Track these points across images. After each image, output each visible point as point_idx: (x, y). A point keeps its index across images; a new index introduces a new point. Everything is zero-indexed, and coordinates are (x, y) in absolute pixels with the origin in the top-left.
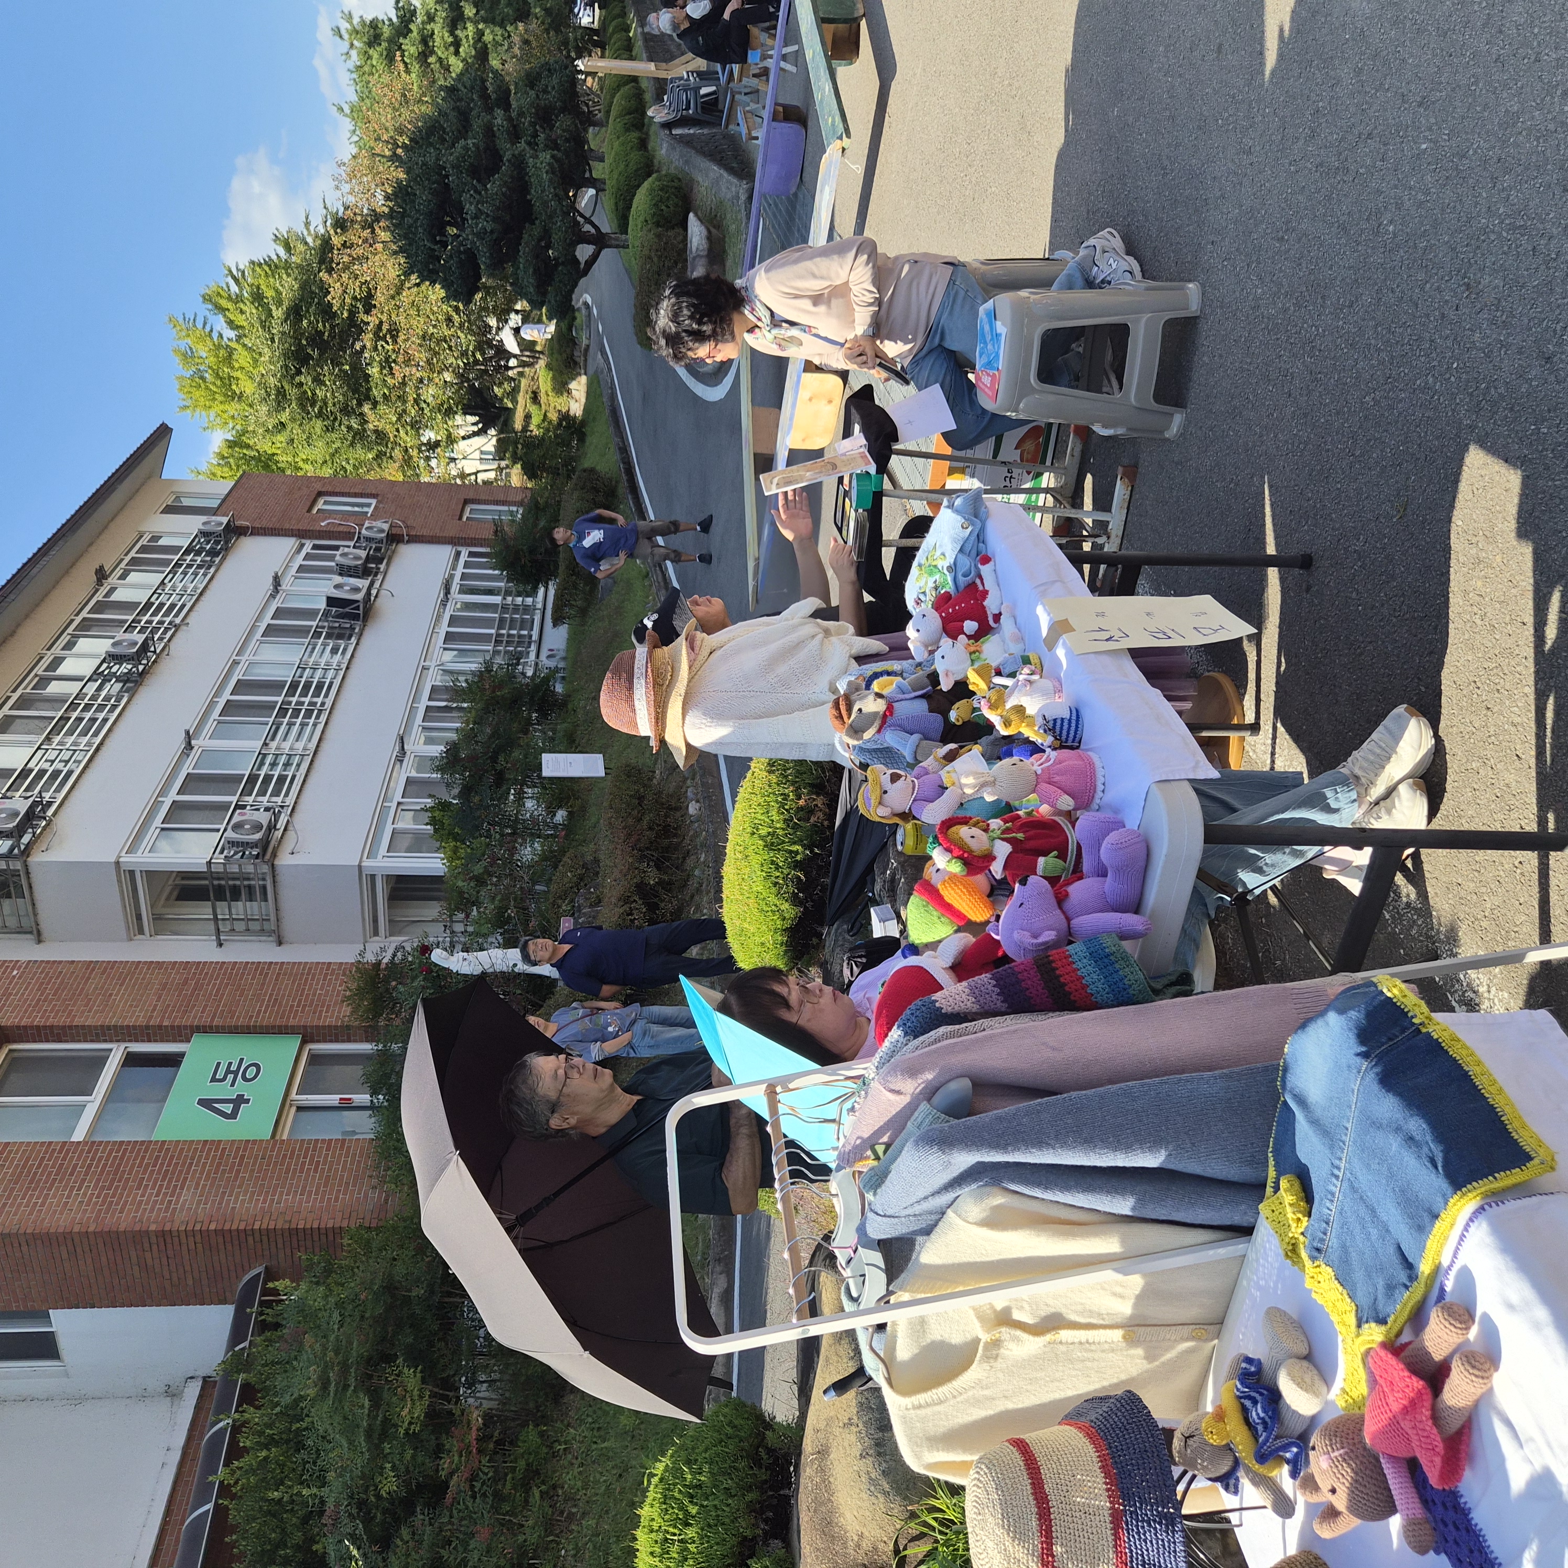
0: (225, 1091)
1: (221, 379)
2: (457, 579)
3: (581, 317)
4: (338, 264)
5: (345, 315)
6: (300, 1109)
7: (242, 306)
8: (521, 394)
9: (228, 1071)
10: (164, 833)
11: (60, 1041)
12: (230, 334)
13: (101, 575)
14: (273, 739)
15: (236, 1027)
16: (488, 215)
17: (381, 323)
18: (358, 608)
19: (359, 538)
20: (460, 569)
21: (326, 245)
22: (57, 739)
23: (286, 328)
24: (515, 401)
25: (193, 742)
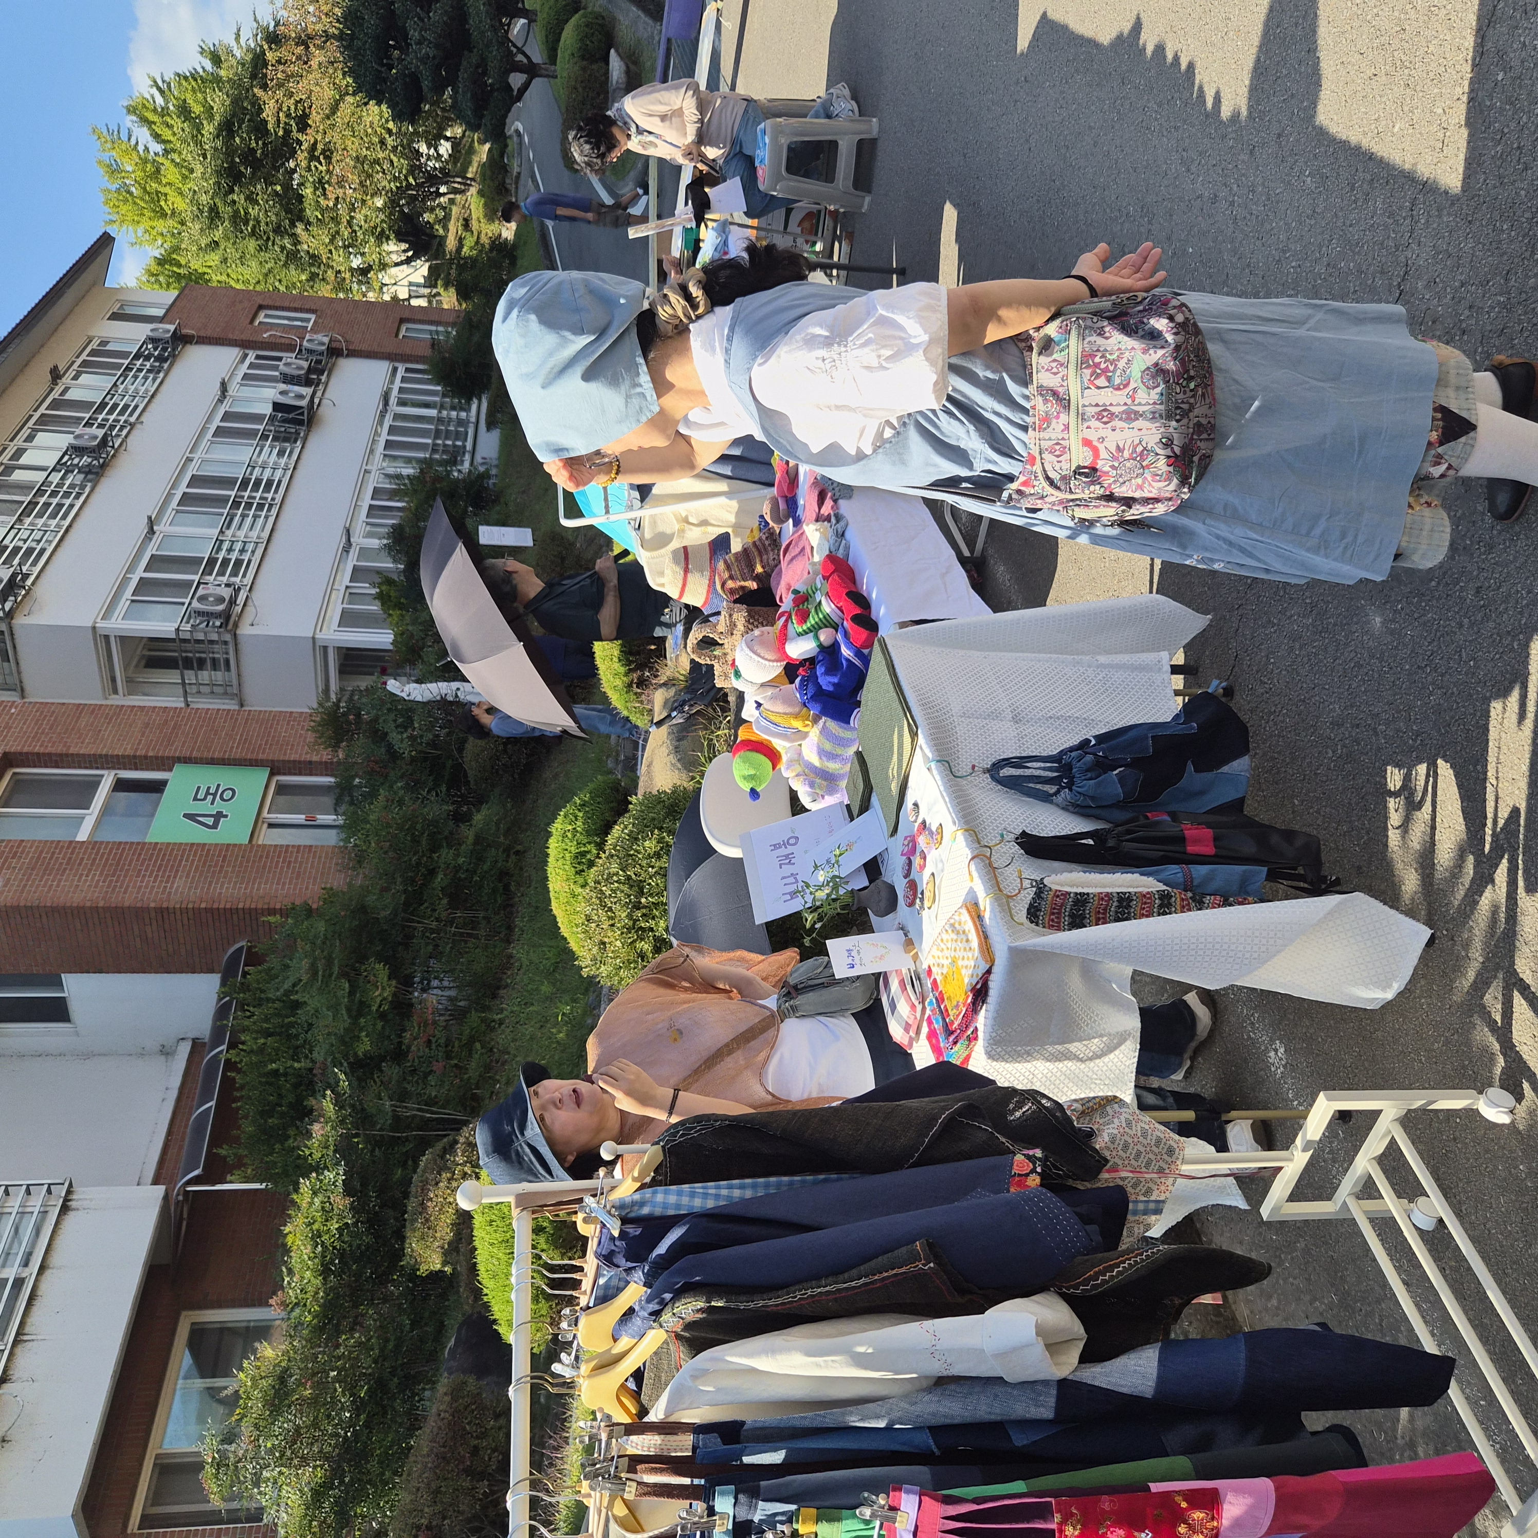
0: (205, 807)
1: (149, 193)
2: (395, 393)
3: (512, 144)
4: (272, 80)
5: (281, 133)
6: (271, 826)
7: (169, 120)
8: (452, 222)
9: (208, 793)
10: (134, 604)
11: (57, 767)
12: (156, 147)
13: (56, 375)
14: (228, 527)
15: (212, 759)
16: (430, 42)
17: (316, 142)
18: (302, 414)
19: (300, 350)
20: (398, 383)
21: (258, 62)
22: (28, 521)
23: (219, 144)
24: (445, 228)
25: (155, 528)
